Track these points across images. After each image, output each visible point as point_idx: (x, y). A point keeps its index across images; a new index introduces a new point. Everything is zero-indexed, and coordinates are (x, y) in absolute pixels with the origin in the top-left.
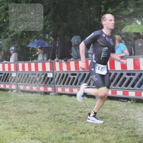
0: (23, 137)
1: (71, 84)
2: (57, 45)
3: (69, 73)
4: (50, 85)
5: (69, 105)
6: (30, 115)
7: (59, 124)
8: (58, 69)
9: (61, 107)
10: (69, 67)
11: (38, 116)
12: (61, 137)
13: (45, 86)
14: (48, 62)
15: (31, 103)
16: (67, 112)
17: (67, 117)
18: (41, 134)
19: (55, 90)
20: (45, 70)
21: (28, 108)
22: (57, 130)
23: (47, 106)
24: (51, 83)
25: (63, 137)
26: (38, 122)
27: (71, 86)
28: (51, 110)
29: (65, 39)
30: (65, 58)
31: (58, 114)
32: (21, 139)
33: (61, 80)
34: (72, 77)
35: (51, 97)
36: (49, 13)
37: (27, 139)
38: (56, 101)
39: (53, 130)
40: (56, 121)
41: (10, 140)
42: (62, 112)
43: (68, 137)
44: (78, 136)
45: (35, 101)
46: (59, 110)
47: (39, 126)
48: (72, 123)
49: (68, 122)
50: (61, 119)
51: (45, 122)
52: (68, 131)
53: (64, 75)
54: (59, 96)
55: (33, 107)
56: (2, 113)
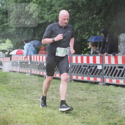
0: (74, 121)
1: (118, 76)
2: (107, 41)
3: (117, 66)
4: (99, 76)
5: (115, 94)
6: (81, 102)
7: (106, 111)
8: (107, 62)
9: (108, 96)
10: (116, 61)
11: (88, 103)
12: (107, 122)
13: (95, 76)
14: (98, 56)
15: (82, 91)
16: (114, 101)
17: (113, 105)
18: (90, 119)
19: (103, 80)
20: (96, 63)
21: (80, 95)
22: (104, 116)
23: (96, 94)
24: (100, 74)
25: (109, 123)
26: (88, 108)
27: (118, 78)
28: (100, 98)
29: (114, 36)
30: (113, 53)
31: (105, 102)
32: (73, 122)
33: (109, 71)
34: (119, 69)
35: (99, 86)
36: (101, 13)
37: (78, 123)
38: (104, 90)
39: (101, 116)
40: (104, 109)
41: (64, 123)
42: (109, 100)
43: (114, 123)
44: (123, 122)
45: (86, 89)
46: (106, 99)
47: (89, 112)
48: (118, 111)
49: (115, 110)
50: (108, 107)
51: (94, 109)
52: (115, 118)
53: (112, 67)
54: (107, 86)
55: (84, 95)
56: (57, 99)
